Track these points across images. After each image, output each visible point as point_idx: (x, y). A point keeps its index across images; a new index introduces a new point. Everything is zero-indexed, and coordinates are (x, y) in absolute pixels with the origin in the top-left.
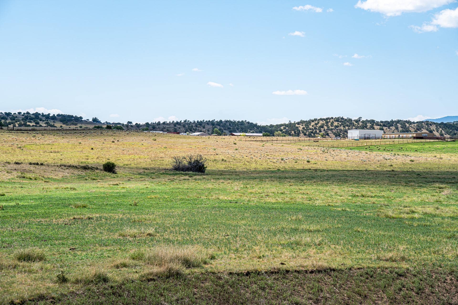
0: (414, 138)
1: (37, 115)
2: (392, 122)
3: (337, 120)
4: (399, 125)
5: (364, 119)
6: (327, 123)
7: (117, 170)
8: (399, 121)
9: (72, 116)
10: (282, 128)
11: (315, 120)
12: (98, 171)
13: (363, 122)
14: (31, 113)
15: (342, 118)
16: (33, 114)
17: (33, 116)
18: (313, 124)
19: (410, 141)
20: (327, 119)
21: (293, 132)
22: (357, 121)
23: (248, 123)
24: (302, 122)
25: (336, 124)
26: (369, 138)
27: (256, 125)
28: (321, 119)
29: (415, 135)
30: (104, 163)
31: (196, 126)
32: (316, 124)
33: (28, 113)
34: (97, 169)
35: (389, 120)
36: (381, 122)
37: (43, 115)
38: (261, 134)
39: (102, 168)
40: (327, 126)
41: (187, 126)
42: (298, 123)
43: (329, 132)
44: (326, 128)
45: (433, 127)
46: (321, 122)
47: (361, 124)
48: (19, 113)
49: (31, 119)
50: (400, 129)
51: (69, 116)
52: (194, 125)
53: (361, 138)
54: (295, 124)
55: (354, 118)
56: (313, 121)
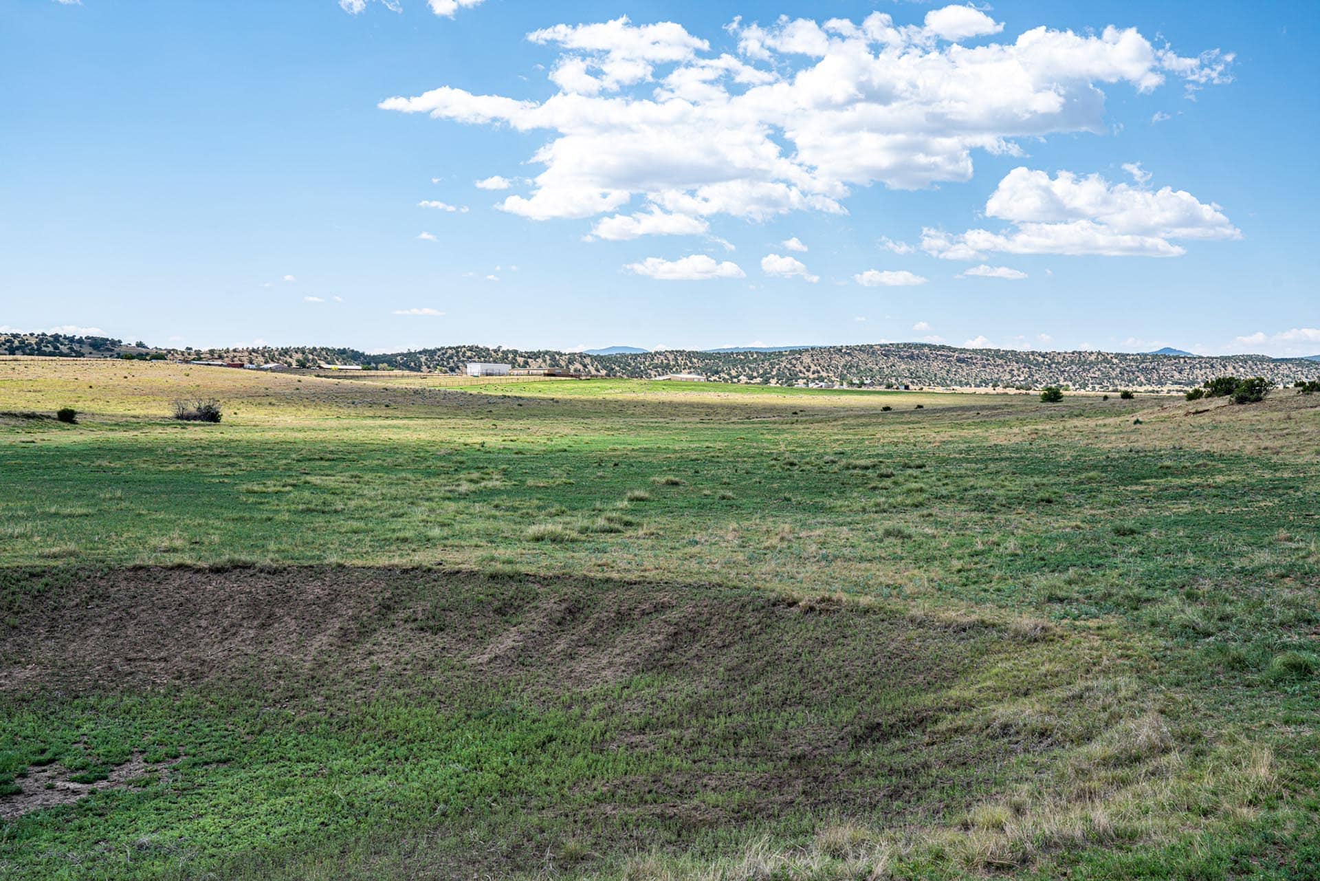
0: (546, 375)
1: (56, 337)
2: (539, 352)
3: (471, 349)
4: (547, 357)
5: (504, 348)
6: (457, 352)
7: (78, 418)
8: (547, 352)
9: (107, 340)
10: (399, 358)
11: (442, 348)
12: (49, 421)
13: (503, 352)
14: (49, 334)
15: (477, 347)
16: (51, 336)
17: (52, 339)
18: (439, 353)
19: (542, 378)
20: (458, 347)
21: (412, 364)
22: (495, 351)
23: (353, 351)
24: (424, 352)
25: (469, 354)
26: (491, 375)
27: (363, 354)
28: (450, 348)
29: (546, 372)
30: (59, 409)
31: (280, 354)
32: (443, 354)
33: (44, 334)
34: (48, 417)
35: (536, 350)
36: (526, 353)
37: (65, 338)
38: (360, 367)
39: (56, 415)
40: (457, 356)
41: (267, 355)
42: (420, 353)
43: (460, 364)
44: (456, 359)
45: (587, 361)
46: (450, 351)
47: (500, 354)
48: (32, 335)
49: (49, 342)
50: (548, 362)
51: (103, 339)
52: (276, 353)
53: (482, 374)
54: (415, 353)
55: (492, 347)
56: (439, 350)
